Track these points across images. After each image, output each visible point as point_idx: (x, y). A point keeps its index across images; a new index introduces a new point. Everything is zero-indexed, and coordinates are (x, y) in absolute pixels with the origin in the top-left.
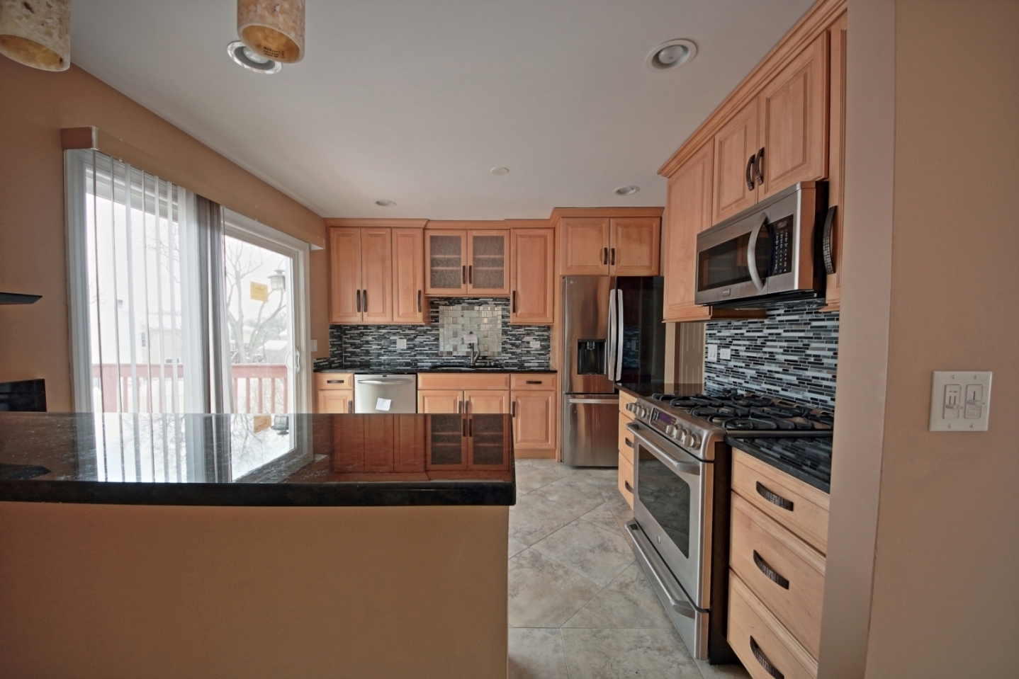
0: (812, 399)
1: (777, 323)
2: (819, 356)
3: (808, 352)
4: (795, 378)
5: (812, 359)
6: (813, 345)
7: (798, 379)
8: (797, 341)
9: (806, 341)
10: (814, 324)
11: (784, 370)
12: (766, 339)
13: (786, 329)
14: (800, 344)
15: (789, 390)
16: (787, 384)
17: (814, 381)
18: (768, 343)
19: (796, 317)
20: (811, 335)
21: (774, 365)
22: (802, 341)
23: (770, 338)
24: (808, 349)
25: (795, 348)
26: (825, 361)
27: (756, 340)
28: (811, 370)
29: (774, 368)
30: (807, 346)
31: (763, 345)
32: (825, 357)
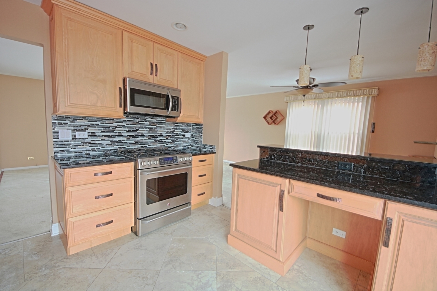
0: (141, 147)
1: (122, 121)
2: (143, 133)
3: (138, 132)
4: (133, 141)
5: (140, 134)
6: (140, 129)
7: (134, 141)
8: (133, 128)
9: (137, 128)
10: (140, 122)
11: (127, 139)
12: (116, 127)
13: (127, 123)
14: (135, 129)
15: (131, 146)
16: (129, 144)
17: (141, 141)
18: (117, 129)
19: (132, 120)
20: (139, 126)
21: (121, 137)
22: (135, 128)
23: (118, 126)
24: (138, 131)
25: (132, 130)
26: (145, 134)
27: (110, 127)
28: (140, 138)
29: (121, 139)
30: (137, 130)
31: (114, 130)
32: (145, 133)
